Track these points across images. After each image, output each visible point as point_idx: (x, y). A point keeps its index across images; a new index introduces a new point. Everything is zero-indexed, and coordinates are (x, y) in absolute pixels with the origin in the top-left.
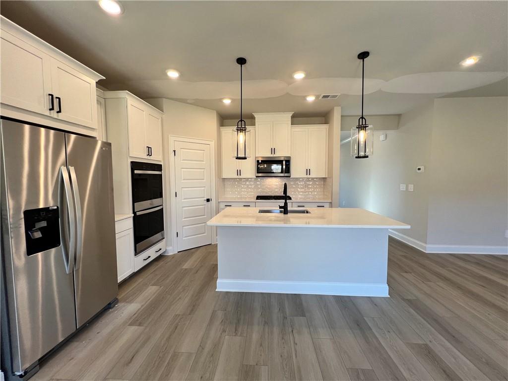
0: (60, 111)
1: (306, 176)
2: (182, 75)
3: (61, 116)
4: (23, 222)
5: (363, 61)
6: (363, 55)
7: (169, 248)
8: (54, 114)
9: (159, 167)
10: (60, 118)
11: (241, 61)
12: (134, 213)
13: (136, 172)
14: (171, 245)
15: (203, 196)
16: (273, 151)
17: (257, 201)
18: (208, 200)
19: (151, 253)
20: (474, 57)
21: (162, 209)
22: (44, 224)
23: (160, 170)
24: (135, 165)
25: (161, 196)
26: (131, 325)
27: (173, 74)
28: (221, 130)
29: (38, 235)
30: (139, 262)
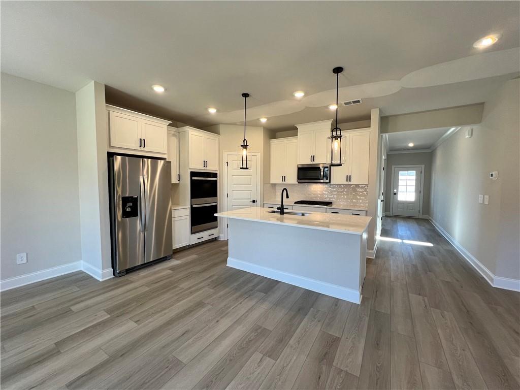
0: (144, 147)
1: (346, 183)
2: (218, 111)
3: (146, 149)
4: (121, 202)
5: (338, 75)
6: (338, 70)
7: (221, 235)
8: (142, 148)
9: (215, 175)
10: (145, 150)
11: (246, 95)
12: (191, 206)
13: (193, 178)
14: (223, 233)
15: (249, 198)
16: (313, 158)
17: (295, 205)
18: (254, 201)
19: (205, 235)
20: (491, 36)
21: (216, 206)
22: (131, 204)
23: (216, 177)
24: (193, 174)
25: (216, 196)
26: (170, 269)
27: (212, 111)
28: (271, 142)
29: (128, 210)
30: (195, 239)
